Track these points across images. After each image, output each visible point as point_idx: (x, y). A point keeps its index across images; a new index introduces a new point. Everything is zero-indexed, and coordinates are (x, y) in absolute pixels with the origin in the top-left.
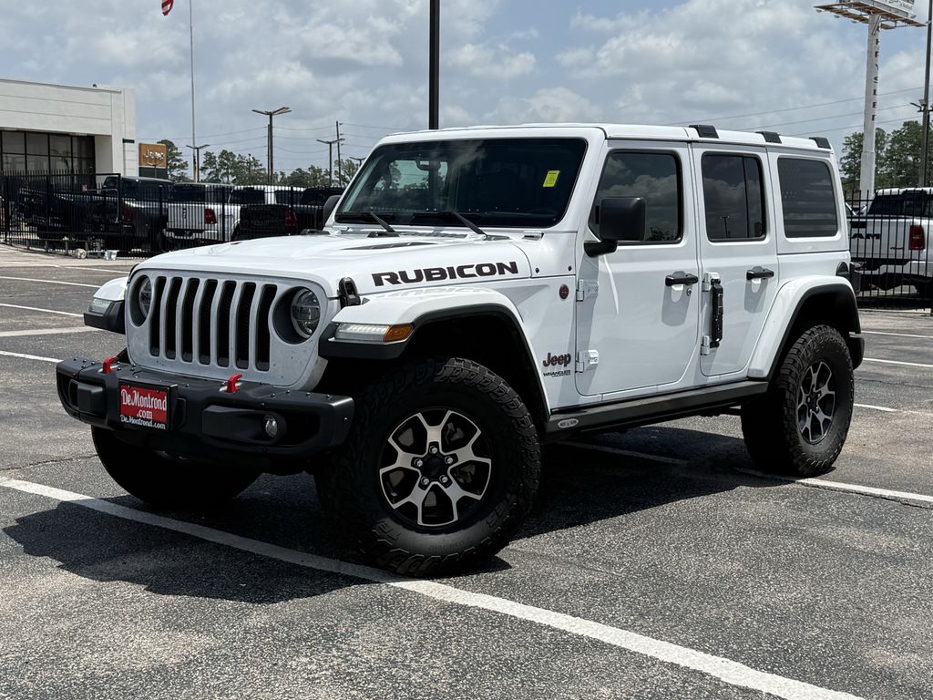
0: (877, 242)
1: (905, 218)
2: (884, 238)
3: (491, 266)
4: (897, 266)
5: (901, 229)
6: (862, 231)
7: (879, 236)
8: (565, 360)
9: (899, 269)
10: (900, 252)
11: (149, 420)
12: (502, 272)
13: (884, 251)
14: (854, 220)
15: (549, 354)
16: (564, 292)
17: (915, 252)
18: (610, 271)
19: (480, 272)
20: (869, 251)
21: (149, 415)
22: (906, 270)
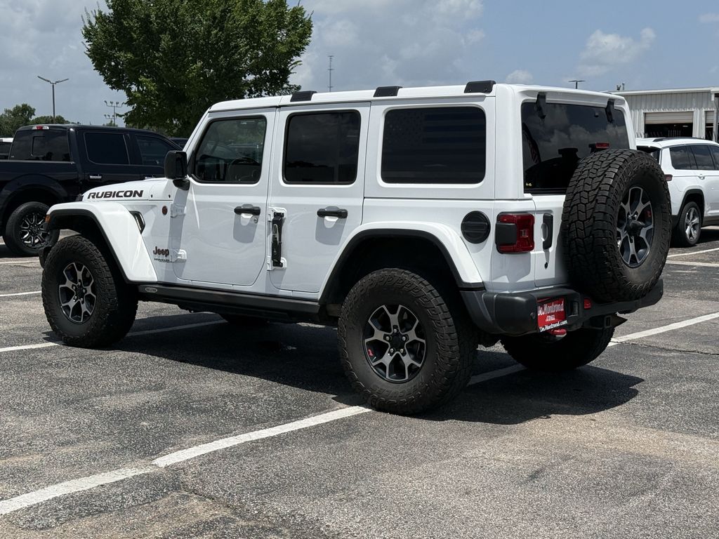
3: (131, 192)
8: (166, 253)
12: (134, 196)
15: (156, 247)
16: (165, 211)
18: (194, 200)
19: (125, 195)
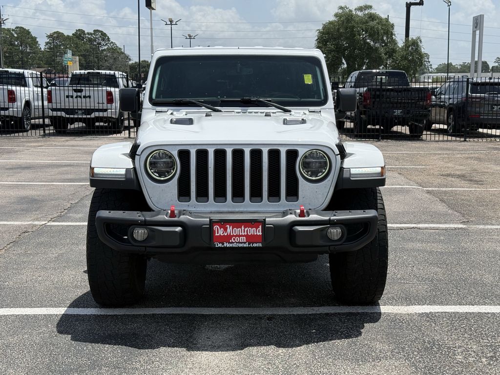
0: (88, 99)
1: (102, 87)
2: (92, 97)
4: (100, 113)
5: (100, 93)
6: (79, 94)
7: (90, 97)
9: (101, 114)
10: (101, 105)
11: (245, 243)
13: (92, 105)
14: (74, 88)
17: (109, 105)
20: (84, 105)
21: (244, 239)
22: (105, 114)
